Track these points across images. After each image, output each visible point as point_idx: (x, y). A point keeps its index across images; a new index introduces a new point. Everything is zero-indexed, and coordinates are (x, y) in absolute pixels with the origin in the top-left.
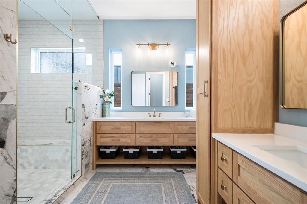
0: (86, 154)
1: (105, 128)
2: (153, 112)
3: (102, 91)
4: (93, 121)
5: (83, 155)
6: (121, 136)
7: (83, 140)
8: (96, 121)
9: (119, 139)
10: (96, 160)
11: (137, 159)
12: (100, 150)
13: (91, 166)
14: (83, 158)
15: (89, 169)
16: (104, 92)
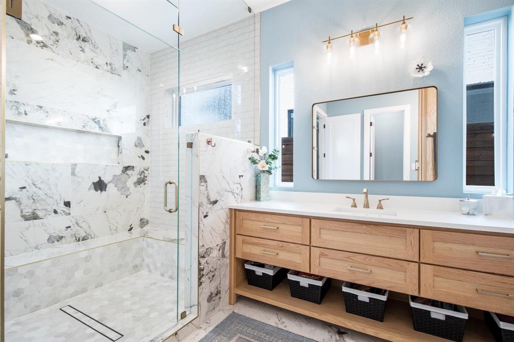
0: (212, 274)
1: (252, 226)
2: (364, 196)
3: (253, 150)
4: (230, 209)
5: (203, 275)
6: (281, 245)
7: (203, 246)
8: (235, 209)
9: (277, 251)
10: (237, 286)
11: (319, 303)
12: (246, 267)
13: (225, 296)
14: (201, 283)
15: (221, 303)
16: (257, 151)
